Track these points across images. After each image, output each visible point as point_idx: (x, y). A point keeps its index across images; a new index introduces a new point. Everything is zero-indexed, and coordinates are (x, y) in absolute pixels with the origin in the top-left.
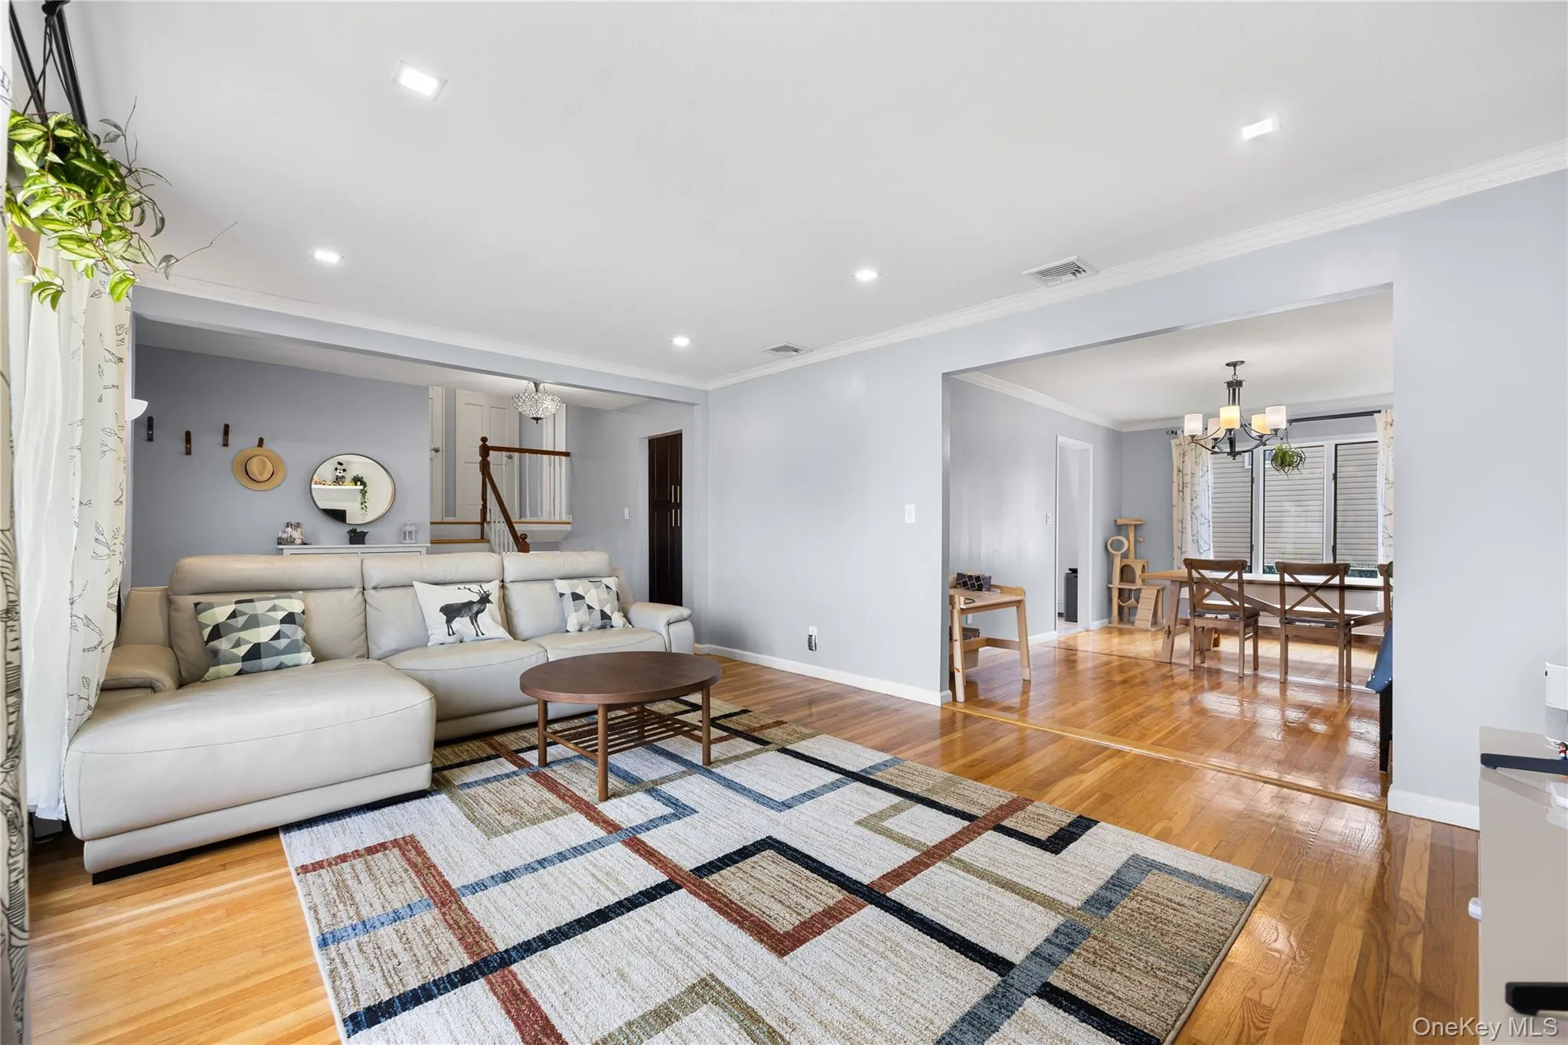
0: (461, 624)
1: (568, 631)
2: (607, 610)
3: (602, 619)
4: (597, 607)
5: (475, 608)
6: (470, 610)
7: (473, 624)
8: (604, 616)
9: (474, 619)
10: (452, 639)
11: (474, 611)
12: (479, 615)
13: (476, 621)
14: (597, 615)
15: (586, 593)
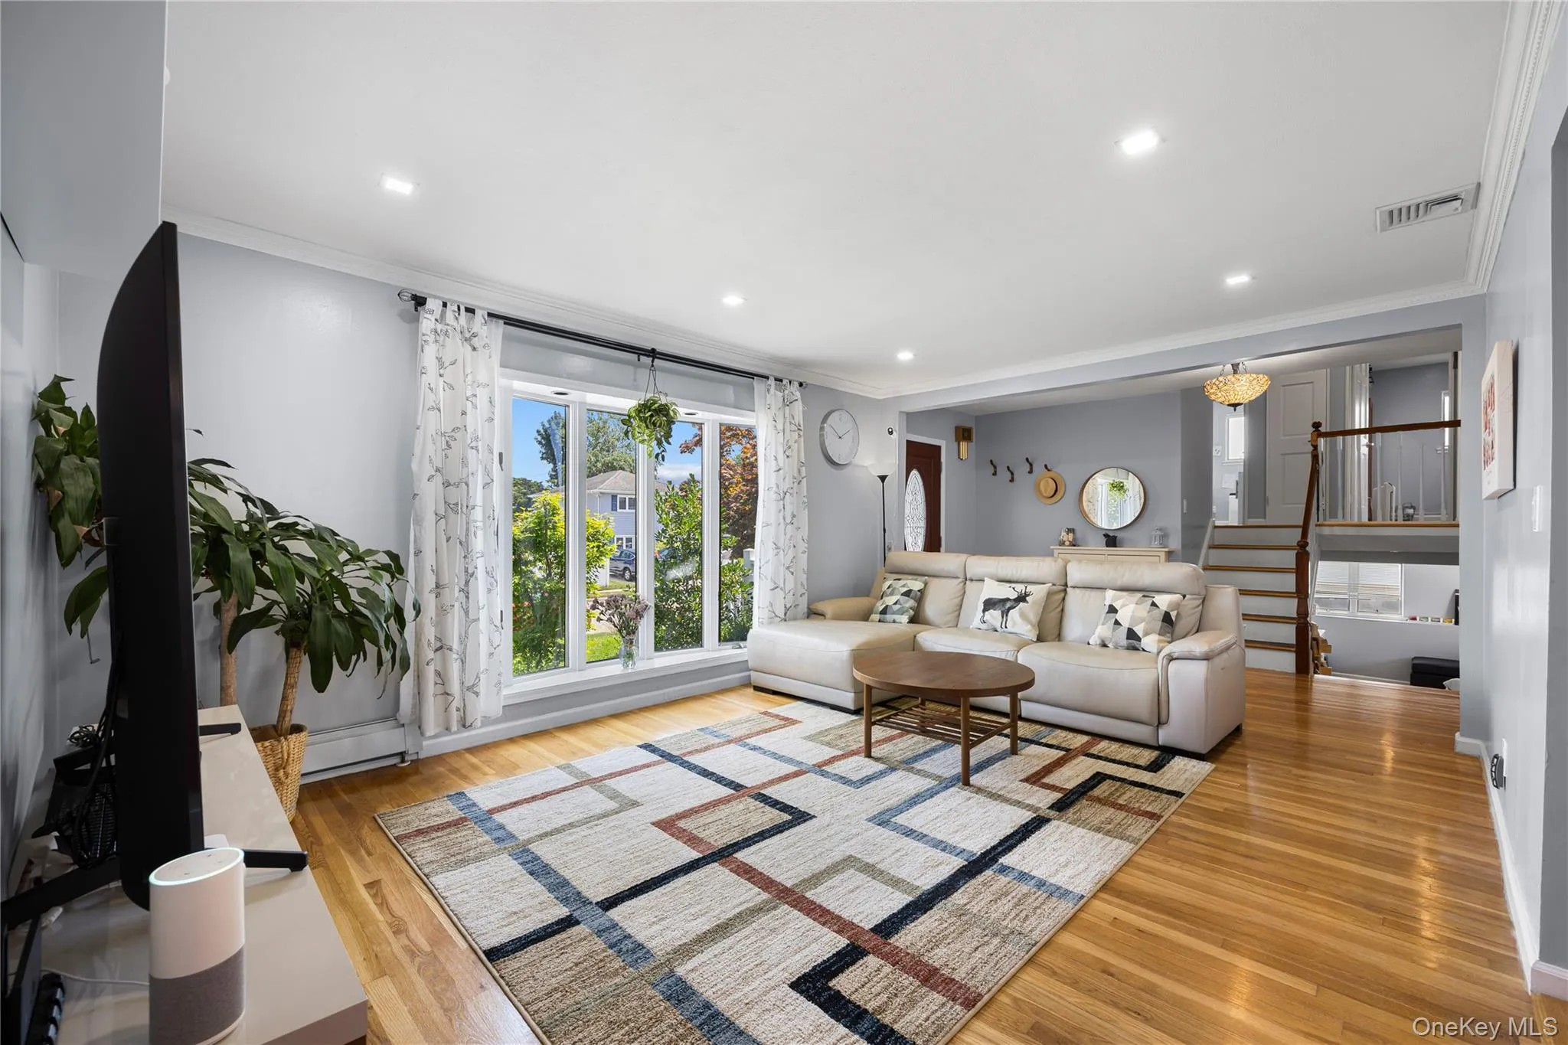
0: (994, 615)
1: (1089, 644)
2: (1139, 630)
3: (1127, 638)
4: (1126, 624)
5: (1008, 605)
6: (1003, 606)
7: (1003, 617)
8: (1131, 634)
9: (1005, 613)
10: (983, 626)
11: (1007, 607)
12: (1011, 611)
13: (1007, 616)
14: (1122, 632)
15: (1121, 608)
